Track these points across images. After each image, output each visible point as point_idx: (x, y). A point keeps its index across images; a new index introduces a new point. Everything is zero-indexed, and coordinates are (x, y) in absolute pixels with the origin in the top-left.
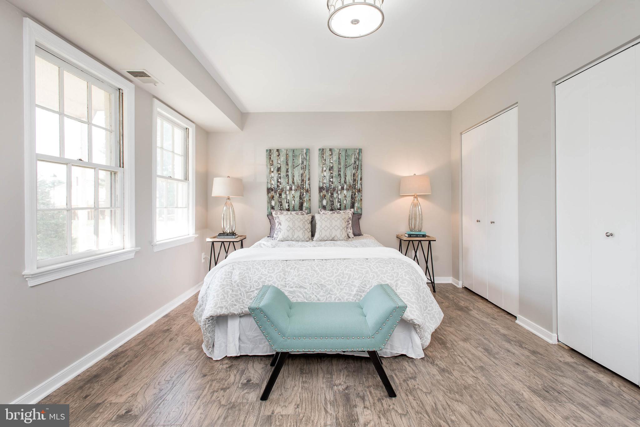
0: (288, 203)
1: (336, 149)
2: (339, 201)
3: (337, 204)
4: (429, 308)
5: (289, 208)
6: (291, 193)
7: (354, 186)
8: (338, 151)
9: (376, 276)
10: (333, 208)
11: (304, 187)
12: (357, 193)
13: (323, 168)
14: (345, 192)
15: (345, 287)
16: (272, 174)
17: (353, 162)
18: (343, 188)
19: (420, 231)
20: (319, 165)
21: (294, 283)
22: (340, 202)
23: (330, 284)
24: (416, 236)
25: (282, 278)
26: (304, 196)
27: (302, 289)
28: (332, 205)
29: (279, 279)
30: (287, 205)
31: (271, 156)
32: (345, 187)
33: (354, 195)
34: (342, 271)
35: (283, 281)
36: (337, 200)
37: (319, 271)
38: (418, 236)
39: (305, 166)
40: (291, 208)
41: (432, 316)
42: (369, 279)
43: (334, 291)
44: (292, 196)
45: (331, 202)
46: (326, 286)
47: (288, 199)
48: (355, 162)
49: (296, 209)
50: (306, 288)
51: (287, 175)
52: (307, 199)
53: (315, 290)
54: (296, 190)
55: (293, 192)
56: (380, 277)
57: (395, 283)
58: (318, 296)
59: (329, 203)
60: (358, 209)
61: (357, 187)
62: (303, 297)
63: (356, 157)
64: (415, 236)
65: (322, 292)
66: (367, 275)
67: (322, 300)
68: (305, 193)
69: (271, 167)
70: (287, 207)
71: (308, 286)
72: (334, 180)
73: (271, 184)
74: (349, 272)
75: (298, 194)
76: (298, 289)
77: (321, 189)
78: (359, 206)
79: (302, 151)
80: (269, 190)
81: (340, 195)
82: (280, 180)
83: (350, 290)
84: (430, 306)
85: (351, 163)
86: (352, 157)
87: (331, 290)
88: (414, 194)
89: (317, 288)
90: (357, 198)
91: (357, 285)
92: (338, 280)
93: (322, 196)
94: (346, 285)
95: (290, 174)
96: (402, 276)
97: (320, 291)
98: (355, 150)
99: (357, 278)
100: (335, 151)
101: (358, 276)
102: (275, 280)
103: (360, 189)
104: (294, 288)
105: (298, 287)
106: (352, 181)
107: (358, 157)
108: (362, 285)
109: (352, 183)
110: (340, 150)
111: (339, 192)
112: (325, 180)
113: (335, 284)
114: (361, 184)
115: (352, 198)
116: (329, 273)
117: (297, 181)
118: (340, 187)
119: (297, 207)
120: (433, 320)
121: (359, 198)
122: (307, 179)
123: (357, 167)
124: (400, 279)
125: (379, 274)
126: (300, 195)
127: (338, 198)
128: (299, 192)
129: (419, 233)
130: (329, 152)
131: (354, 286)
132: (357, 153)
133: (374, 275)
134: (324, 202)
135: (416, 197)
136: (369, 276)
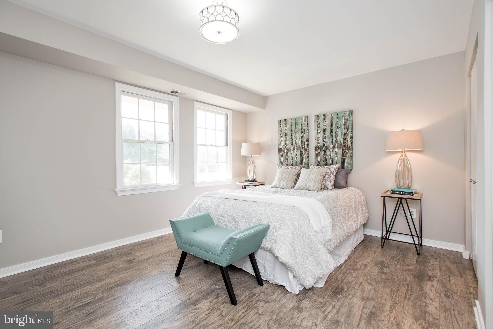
0: (292, 159)
1: (328, 114)
2: (331, 157)
3: (330, 160)
4: (315, 255)
5: (293, 164)
6: (294, 152)
7: (345, 144)
8: (331, 115)
9: (266, 217)
10: (326, 164)
11: (304, 147)
12: (347, 151)
13: (318, 131)
14: (336, 150)
15: (246, 221)
16: (282, 138)
17: (344, 123)
18: (334, 147)
19: (409, 188)
20: (315, 128)
21: (220, 213)
22: (332, 159)
23: (239, 218)
24: (401, 193)
25: (216, 209)
26: (304, 154)
27: (224, 218)
28: (325, 161)
29: (214, 209)
30: (291, 161)
31: (281, 125)
32: (336, 146)
33: (345, 152)
34: (248, 210)
35: (216, 211)
36: (329, 157)
37: (235, 208)
38: (402, 193)
39: (304, 130)
40: (294, 163)
41: (318, 262)
42: (261, 219)
43: (240, 223)
44: (295, 154)
45: (324, 159)
46: (236, 219)
47: (292, 156)
48: (345, 123)
49: (297, 164)
50: (225, 218)
51: (292, 139)
52: (305, 157)
53: (230, 220)
54: (298, 149)
55: (296, 151)
56: (269, 219)
57: (279, 225)
58: (231, 225)
59: (323, 159)
60: (348, 165)
61: (347, 145)
62: (223, 224)
63: (346, 119)
64: (399, 193)
65: (233, 222)
66: (262, 215)
67: (232, 227)
68: (304, 152)
69: (281, 133)
70: (292, 163)
71: (227, 217)
72: (327, 140)
73: (281, 146)
74: (251, 212)
75: (299, 153)
76: (222, 218)
77: (317, 148)
78: (349, 162)
79: (302, 119)
80: (280, 150)
81: (332, 153)
82: (286, 143)
83: (249, 224)
84: (316, 253)
85: (342, 124)
86: (342, 119)
87: (238, 222)
88: (402, 150)
89: (231, 219)
90: (347, 155)
91: (254, 222)
92: (243, 216)
93: (317, 154)
94: (248, 221)
95: (293, 137)
96: (286, 221)
97: (232, 222)
98: (345, 112)
99: (255, 216)
100: (327, 115)
101: (256, 215)
102: (212, 210)
103: (350, 146)
104: (220, 217)
105: (222, 216)
106: (343, 140)
107: (348, 118)
108: (256, 222)
109: (343, 142)
110: (332, 114)
111: (331, 150)
112: (319, 140)
113: (241, 218)
114: (352, 143)
115: (343, 155)
116: (240, 210)
117: (298, 142)
118: (332, 146)
119: (298, 162)
120: (318, 266)
121: (349, 155)
122: (306, 141)
123: (347, 127)
124: (284, 223)
125: (269, 216)
126: (301, 153)
127: (331, 155)
128: (300, 151)
129: (408, 190)
130: (323, 116)
131: (252, 222)
132: (347, 115)
133: (265, 216)
134: (319, 159)
135: (404, 153)
136: (262, 216)
